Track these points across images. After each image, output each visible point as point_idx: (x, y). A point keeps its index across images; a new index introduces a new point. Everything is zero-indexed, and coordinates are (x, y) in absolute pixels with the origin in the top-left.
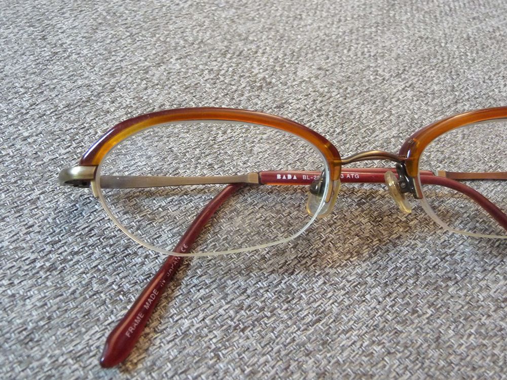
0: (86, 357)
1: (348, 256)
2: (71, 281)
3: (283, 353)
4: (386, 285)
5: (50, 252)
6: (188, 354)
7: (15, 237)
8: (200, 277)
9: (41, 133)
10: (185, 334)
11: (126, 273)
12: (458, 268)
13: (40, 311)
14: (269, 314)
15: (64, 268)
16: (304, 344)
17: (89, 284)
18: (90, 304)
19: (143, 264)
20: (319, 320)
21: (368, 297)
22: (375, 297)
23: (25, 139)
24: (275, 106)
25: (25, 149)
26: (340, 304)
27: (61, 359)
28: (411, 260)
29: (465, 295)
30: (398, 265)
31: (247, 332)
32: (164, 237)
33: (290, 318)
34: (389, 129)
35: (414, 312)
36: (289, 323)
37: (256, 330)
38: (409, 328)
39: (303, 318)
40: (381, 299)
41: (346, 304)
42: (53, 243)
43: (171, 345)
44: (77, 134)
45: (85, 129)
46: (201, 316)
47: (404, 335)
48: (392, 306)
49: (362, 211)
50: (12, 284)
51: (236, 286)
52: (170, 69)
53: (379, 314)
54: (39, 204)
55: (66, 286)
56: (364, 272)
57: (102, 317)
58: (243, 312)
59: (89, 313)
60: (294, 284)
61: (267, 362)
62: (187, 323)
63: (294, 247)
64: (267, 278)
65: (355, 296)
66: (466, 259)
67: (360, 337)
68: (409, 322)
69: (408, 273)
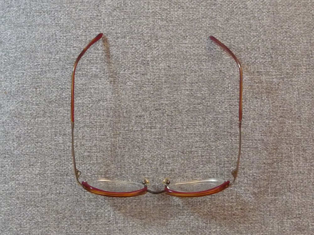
0: (58, 113)
1: (122, 127)
3: (92, 137)
4: (124, 138)
5: (63, 85)
8: (89, 110)
9: (78, 47)
12: (143, 146)
13: (55, 98)
14: (95, 128)
15: (63, 91)
16: (97, 138)
17: (66, 98)
20: (103, 136)
21: (117, 138)
22: (119, 139)
23: (74, 47)
24: (142, 73)
25: (73, 51)
27: (54, 110)
28: (135, 137)
29: (138, 153)
30: (131, 137)
31: (89, 128)
32: (86, 96)
33: (99, 131)
34: (167, 101)
35: (124, 147)
36: (98, 132)
38: (120, 150)
39: (101, 133)
41: (112, 136)
42: (65, 83)
46: (82, 119)
47: (117, 150)
48: (120, 143)
49: (135, 119)
50: (53, 88)
51: (93, 118)
52: (125, 41)
53: (117, 143)
54: (67, 70)
56: (121, 133)
58: (91, 124)
59: (63, 104)
60: (105, 125)
61: (88, 136)
62: (79, 119)
63: (112, 117)
64: (101, 120)
65: (115, 136)
66: (147, 146)
67: (108, 144)
68: (121, 149)
69: (131, 140)
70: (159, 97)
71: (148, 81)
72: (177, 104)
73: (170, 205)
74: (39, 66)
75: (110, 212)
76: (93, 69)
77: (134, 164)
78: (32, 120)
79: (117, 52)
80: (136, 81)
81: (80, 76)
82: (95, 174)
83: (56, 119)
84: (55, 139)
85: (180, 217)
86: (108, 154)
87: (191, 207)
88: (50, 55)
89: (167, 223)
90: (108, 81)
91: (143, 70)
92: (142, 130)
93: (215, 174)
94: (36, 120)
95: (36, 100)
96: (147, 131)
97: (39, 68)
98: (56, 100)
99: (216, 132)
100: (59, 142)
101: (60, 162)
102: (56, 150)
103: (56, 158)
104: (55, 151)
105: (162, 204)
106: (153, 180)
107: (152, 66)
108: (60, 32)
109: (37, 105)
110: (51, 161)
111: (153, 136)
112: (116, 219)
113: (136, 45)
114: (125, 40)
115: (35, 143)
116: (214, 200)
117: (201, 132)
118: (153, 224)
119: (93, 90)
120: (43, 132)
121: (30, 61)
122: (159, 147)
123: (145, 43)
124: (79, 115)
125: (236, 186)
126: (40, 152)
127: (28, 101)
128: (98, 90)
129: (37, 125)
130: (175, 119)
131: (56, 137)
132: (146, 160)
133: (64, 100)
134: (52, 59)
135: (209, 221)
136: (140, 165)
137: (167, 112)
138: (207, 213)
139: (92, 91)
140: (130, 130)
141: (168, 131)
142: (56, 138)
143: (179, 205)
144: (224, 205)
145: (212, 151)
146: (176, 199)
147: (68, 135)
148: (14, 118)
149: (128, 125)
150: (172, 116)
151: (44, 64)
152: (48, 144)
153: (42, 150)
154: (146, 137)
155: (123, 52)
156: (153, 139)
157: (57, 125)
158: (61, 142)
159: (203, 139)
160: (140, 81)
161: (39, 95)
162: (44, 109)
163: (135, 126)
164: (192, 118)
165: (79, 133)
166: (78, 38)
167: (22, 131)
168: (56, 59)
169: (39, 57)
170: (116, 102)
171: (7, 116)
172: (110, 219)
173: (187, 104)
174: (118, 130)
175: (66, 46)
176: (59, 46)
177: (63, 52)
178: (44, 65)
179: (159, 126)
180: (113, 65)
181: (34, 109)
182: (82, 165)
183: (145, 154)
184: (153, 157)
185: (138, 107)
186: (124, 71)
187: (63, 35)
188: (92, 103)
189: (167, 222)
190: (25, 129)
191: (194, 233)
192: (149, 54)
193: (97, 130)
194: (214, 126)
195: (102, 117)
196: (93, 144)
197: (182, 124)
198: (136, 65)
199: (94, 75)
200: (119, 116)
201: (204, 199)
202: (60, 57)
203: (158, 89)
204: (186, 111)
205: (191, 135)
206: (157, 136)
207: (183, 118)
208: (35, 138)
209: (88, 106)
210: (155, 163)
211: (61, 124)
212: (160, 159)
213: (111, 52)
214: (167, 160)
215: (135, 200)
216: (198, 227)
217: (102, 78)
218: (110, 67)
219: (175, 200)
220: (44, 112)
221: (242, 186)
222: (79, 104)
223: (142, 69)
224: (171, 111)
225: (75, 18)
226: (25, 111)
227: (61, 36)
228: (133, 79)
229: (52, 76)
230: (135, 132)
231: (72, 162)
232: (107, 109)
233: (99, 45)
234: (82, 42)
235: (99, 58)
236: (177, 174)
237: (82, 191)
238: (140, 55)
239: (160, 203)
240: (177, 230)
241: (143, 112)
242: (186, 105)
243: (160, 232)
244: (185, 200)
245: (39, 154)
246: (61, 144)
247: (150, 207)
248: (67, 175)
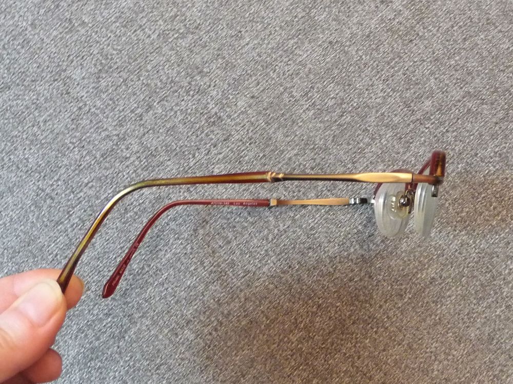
0: (149, 300)
1: (261, 241)
2: (135, 267)
3: (231, 291)
4: (279, 255)
5: (121, 253)
6: (191, 296)
7: (103, 247)
8: (193, 258)
9: (93, 179)
10: (189, 287)
11: (158, 261)
12: (315, 241)
13: (125, 282)
14: (224, 274)
16: (239, 287)
17: (143, 268)
18: (146, 276)
19: (165, 255)
20: (246, 275)
21: (269, 261)
22: (273, 262)
23: (87, 184)
24: (223, 139)
25: (91, 192)
26: (256, 266)
27: (140, 302)
28: (293, 239)
29: (316, 256)
30: (286, 243)
31: (215, 283)
32: (171, 241)
33: (234, 275)
34: (292, 149)
35: (290, 267)
37: (219, 282)
38: (287, 275)
39: (239, 275)
40: (275, 262)
41: (259, 266)
42: (121, 248)
43: (183, 292)
44: (114, 178)
45: (117, 173)
46: (194, 278)
47: (284, 279)
48: (280, 265)
51: (209, 262)
52: (156, 113)
53: (274, 269)
55: (133, 269)
56: (268, 249)
57: (152, 281)
58: (212, 274)
59: (146, 281)
60: (235, 259)
61: (224, 295)
63: (235, 239)
64: (223, 256)
65: (263, 262)
66: (321, 236)
67: (264, 281)
68: (287, 272)
69: (290, 247)
70: (277, 154)
71: (241, 143)
72: (312, 142)
73: (422, 290)
74: (58, 257)
75: (349, 373)
76: (146, 193)
77: (325, 278)
78: (121, 344)
79: (158, 137)
80: (224, 158)
81: (135, 220)
82: (283, 339)
83: (154, 311)
84: (181, 341)
85: (448, 294)
86: (276, 295)
87: (452, 267)
88: (61, 226)
89: (437, 318)
90: (184, 192)
91: (221, 132)
92: (294, 220)
93: (444, 195)
94: (127, 338)
95: (99, 309)
96: (303, 216)
97: (62, 260)
98: (131, 285)
99: (398, 135)
100: (190, 340)
101: (216, 366)
102: (195, 356)
103: (206, 367)
104: (196, 358)
105: (410, 298)
106: (370, 277)
107: (229, 116)
108: (45, 180)
109: (107, 315)
110: (202, 377)
111: (318, 216)
112: (365, 375)
113: (177, 105)
114: (155, 111)
115: (155, 371)
116: (474, 231)
117: (378, 153)
118: (421, 336)
119: (174, 222)
120: (154, 346)
121: (37, 261)
122: (338, 225)
123: (188, 92)
124: (185, 277)
125: (486, 186)
126: (174, 378)
127: (88, 322)
128: (181, 217)
129: (135, 344)
130: (327, 165)
131: (179, 337)
132: (336, 257)
133: (143, 275)
134: (69, 230)
135: (490, 265)
136: (334, 271)
137: (307, 165)
138: (480, 257)
139: (173, 227)
140: (277, 235)
141: (332, 192)
142: (181, 339)
143: (433, 278)
144: (492, 226)
145: (415, 166)
146: (422, 275)
147: (194, 318)
148: (91, 364)
149: (269, 230)
150: (319, 164)
151: (65, 247)
152: (177, 357)
153: (174, 373)
154: (309, 225)
155: (168, 131)
156: (321, 219)
157: (165, 319)
158: (192, 337)
159: (389, 161)
160: (230, 152)
161: (97, 298)
162: (124, 312)
163: (279, 222)
164: (349, 144)
165: (208, 301)
166: (81, 165)
167: (120, 372)
168: (75, 225)
169: (46, 243)
170: (222, 212)
171: (77, 371)
172: (356, 381)
173: (325, 129)
174: (259, 249)
175: (73, 192)
176: (62, 201)
177: (76, 206)
178: (64, 249)
179: (313, 195)
180: (169, 163)
181: (109, 325)
182: (253, 342)
183: (329, 250)
184: (342, 244)
185: (260, 193)
186: (194, 156)
187: (53, 180)
188: (188, 244)
189: (436, 316)
190: (122, 366)
191: (484, 299)
192: (208, 103)
193: (228, 275)
194: (388, 130)
195: (221, 250)
196: (243, 300)
197: (343, 164)
198: (203, 135)
199: (154, 201)
200: (243, 228)
201: (460, 241)
202: (78, 217)
203: (265, 143)
204: (333, 141)
205: (368, 168)
206: (323, 211)
207: (336, 154)
208: (148, 365)
209: (186, 253)
210: (352, 250)
211: (168, 312)
212: (354, 240)
213: (149, 146)
214: (365, 233)
215: (370, 325)
216: (482, 285)
217: (170, 195)
218: (168, 169)
219: (423, 277)
220: (129, 316)
221: (493, 180)
222: (171, 261)
223: (217, 134)
224: (312, 159)
225: (48, 141)
226: (98, 339)
227: (52, 185)
228: (217, 159)
229: (93, 255)
230: (285, 232)
231: (233, 351)
232: (218, 234)
233: (122, 151)
234: (92, 167)
235: (140, 170)
236: (394, 239)
237: (285, 378)
238: (197, 115)
239: (406, 300)
240: (459, 314)
241: (273, 194)
242: (325, 133)
243: (439, 338)
244: (435, 266)
245: (176, 381)
246: (195, 341)
247: (397, 317)
248: (243, 376)
